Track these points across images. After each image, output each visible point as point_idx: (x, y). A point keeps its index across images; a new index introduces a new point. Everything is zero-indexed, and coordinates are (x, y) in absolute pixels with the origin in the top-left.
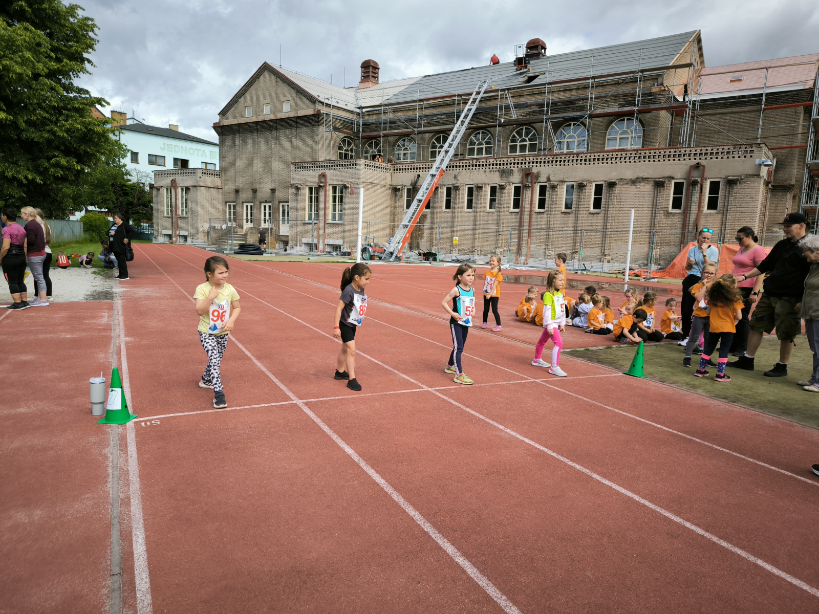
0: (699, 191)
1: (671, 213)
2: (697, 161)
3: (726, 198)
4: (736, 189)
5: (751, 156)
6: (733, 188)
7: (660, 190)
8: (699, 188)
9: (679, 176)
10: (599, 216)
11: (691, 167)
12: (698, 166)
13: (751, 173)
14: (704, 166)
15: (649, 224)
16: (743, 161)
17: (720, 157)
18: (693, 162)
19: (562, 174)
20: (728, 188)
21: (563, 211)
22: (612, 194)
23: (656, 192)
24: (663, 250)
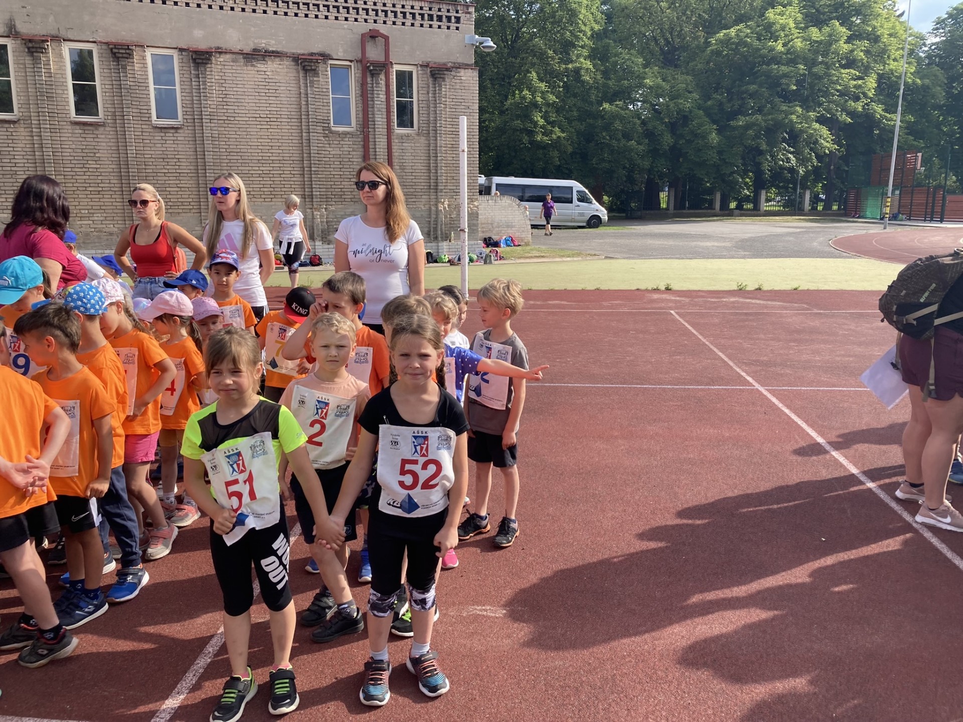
0: (384, 89)
1: (338, 134)
2: (371, 26)
3: (432, 105)
4: (446, 88)
5: (457, 28)
6: (440, 86)
7: (312, 82)
8: (383, 82)
9: (341, 55)
10: (181, 135)
11: (363, 35)
12: (373, 35)
13: (460, 60)
14: (386, 38)
15: (296, 157)
16: (447, 36)
17: (408, 22)
18: (363, 28)
19: (51, 18)
20: (431, 86)
21: (72, 119)
22: (205, 83)
23: (302, 85)
24: (333, 211)
